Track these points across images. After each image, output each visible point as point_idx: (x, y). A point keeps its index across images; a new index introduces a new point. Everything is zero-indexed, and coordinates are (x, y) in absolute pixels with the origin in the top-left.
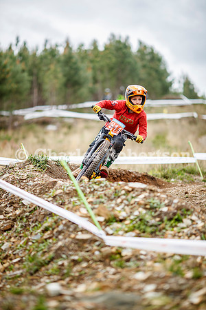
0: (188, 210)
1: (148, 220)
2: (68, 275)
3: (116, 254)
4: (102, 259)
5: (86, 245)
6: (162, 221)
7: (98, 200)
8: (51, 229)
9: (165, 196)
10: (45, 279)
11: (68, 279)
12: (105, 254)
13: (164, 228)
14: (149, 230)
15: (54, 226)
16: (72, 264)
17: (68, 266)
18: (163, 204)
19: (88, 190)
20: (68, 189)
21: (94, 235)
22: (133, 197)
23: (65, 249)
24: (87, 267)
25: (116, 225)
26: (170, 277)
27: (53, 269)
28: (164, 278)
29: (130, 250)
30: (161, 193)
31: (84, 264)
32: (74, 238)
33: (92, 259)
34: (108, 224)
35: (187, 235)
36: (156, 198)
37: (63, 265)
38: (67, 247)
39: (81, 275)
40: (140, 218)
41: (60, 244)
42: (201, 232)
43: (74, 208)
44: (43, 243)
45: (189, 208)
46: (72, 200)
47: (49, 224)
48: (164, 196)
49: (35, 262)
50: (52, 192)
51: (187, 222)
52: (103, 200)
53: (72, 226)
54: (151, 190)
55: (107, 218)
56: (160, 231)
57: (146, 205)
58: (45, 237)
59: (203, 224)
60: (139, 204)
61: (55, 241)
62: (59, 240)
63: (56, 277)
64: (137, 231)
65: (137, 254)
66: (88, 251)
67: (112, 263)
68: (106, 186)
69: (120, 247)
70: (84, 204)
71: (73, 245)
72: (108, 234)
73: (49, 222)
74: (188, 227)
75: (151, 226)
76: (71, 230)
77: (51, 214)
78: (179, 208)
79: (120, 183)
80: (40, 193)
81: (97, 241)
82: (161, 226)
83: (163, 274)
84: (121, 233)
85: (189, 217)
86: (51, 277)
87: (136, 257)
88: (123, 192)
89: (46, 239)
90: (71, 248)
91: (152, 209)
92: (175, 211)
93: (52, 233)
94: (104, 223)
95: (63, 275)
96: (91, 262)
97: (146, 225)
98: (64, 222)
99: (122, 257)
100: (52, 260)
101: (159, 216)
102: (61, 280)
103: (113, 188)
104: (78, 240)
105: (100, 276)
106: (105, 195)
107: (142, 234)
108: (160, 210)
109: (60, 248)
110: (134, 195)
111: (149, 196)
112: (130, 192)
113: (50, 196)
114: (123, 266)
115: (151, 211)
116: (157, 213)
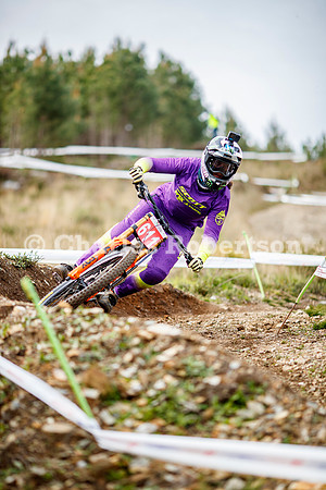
0: (258, 384)
1: (182, 401)
3: (116, 468)
4: (89, 478)
5: (62, 446)
7: (89, 354)
9: (215, 354)
12: (97, 468)
13: (211, 418)
15: (4, 398)
16: (32, 485)
17: (25, 487)
18: (211, 369)
19: (71, 329)
20: (33, 324)
21: (78, 427)
22: (153, 353)
23: (20, 449)
25: (122, 407)
29: (146, 462)
30: (208, 347)
31: (57, 487)
32: (39, 430)
33: (74, 478)
34: (105, 403)
35: (255, 433)
36: (198, 357)
37: (14, 484)
38: (23, 445)
40: (167, 395)
41: (11, 438)
42: (284, 431)
43: (43, 369)
45: (260, 378)
46: (39, 347)
48: (213, 353)
50: (4, 329)
51: (254, 407)
52: (97, 354)
53: (36, 404)
54: (189, 341)
55: (104, 391)
56: (204, 422)
59: (285, 414)
60: (165, 366)
62: (11, 430)
64: (161, 422)
65: (159, 469)
66: (64, 459)
67: (110, 486)
69: (126, 454)
71: (36, 442)
72: (103, 425)
74: (257, 417)
75: (188, 413)
76: (34, 411)
78: (241, 380)
79: (132, 319)
81: (81, 438)
82: (208, 413)
84: (129, 423)
85: (260, 398)
87: (158, 476)
88: (136, 341)
90: (32, 448)
91: (190, 377)
92: (234, 385)
96: (69, 483)
97: (178, 411)
98: (22, 394)
99: (129, 474)
101: (202, 393)
103: (117, 329)
104: (47, 434)
106: (102, 344)
107: (169, 428)
108: (207, 380)
109: (12, 448)
110: (157, 349)
111: (185, 352)
112: (146, 341)
115: (188, 381)
116: (200, 387)
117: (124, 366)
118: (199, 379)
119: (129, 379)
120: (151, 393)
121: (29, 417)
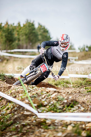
0: (76, 102)
2: (20, 132)
3: (43, 122)
4: (37, 125)
5: (29, 118)
7: (33, 96)
9: (65, 95)
10: (9, 134)
12: (38, 122)
13: (65, 110)
18: (65, 98)
19: (28, 91)
20: (18, 90)
21: (32, 113)
25: (43, 108)
26: (76, 136)
27: (13, 129)
28: (73, 136)
29: (50, 120)
31: (28, 127)
34: (38, 107)
37: (18, 127)
38: (19, 118)
39: (27, 132)
40: (54, 105)
46: (20, 95)
47: (9, 106)
49: (4, 125)
51: (76, 107)
54: (58, 92)
57: (56, 99)
58: (8, 113)
60: (53, 98)
61: (13, 115)
64: (53, 111)
68: (36, 89)
69: (45, 119)
71: (22, 117)
72: (39, 112)
74: (76, 110)
77: (10, 102)
79: (43, 88)
80: (4, 91)
84: (45, 112)
86: (12, 132)
88: (45, 92)
92: (70, 102)
93: (11, 111)
96: (31, 126)
97: (57, 109)
98: (17, 106)
99: (46, 124)
100: (12, 124)
102: (17, 134)
103: (40, 90)
104: (25, 115)
113: (9, 93)
114: (48, 128)
115: (59, 102)
116: (62, 103)
117: (43, 98)
118: (62, 101)
119: (44, 102)
120: (50, 105)
121: (20, 111)
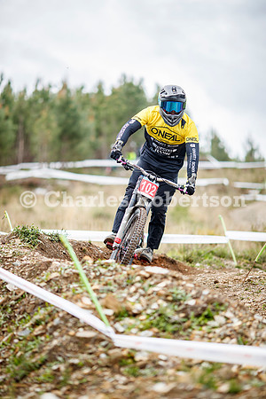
0: (221, 304)
1: (170, 315)
2: (64, 383)
3: (128, 358)
4: (109, 365)
5: (89, 346)
6: (187, 317)
7: (106, 288)
8: (43, 323)
9: (193, 286)
10: (35, 388)
11: (64, 389)
12: (113, 358)
13: (190, 327)
14: (171, 328)
15: (48, 319)
16: (70, 369)
17: (66, 371)
18: (190, 295)
19: (93, 274)
20: (66, 272)
21: (100, 333)
22: (150, 286)
23: (61, 349)
24: (90, 374)
25: (128, 321)
26: (200, 391)
27: (45, 375)
28: (192, 391)
29: (146, 354)
30: (187, 281)
31: (87, 370)
32: (73, 336)
33: (97, 364)
34: (118, 319)
35: (220, 336)
36: (181, 288)
37: (58, 370)
38: (64, 347)
39: (81, 384)
40: (160, 312)
41: (55, 342)
42: (238, 333)
43: (75, 297)
44: (32, 340)
45: (223, 301)
46: (71, 286)
47: (42, 317)
48: (190, 285)
49: (22, 365)
50: (46, 275)
51: (219, 319)
53: (72, 321)
54: (174, 277)
55: (117, 311)
56: (185, 330)
57: (167, 296)
58: (35, 333)
59: (240, 323)
60: (158, 294)
61: (48, 339)
62: (54, 338)
63: (49, 386)
64: (156, 330)
65: (155, 358)
66: (91, 354)
67: (122, 369)
68: (116, 270)
69: (133, 349)
70: (87, 292)
71: (72, 344)
72: (117, 332)
73: (41, 314)
74: (221, 326)
75: (173, 323)
76: (70, 325)
77: (43, 304)
78: (209, 302)
79: (134, 266)
80: (30, 276)
81: (103, 340)
82: (186, 324)
83: (191, 386)
84: (134, 331)
85: (223, 313)
86: (43, 385)
87: (154, 362)
88: (138, 278)
89: (37, 336)
90: (69, 349)
91: (176, 301)
92: (205, 305)
93: (45, 328)
94: (112, 318)
95: (59, 383)
96: (95, 368)
97: (167, 322)
98: (61, 315)
99: (135, 362)
100: (44, 363)
101: (183, 311)
102: (55, 389)
103: (125, 273)
104: (79, 338)
105: (107, 386)
106: (115, 281)
107: (161, 334)
108: (186, 303)
109: (55, 348)
110: (152, 283)
111: (172, 285)
112: (146, 278)
113: (43, 281)
114: (137, 373)
115: (174, 303)
118: (181, 302)
119: (134, 303)
121: (67, 329)
